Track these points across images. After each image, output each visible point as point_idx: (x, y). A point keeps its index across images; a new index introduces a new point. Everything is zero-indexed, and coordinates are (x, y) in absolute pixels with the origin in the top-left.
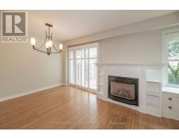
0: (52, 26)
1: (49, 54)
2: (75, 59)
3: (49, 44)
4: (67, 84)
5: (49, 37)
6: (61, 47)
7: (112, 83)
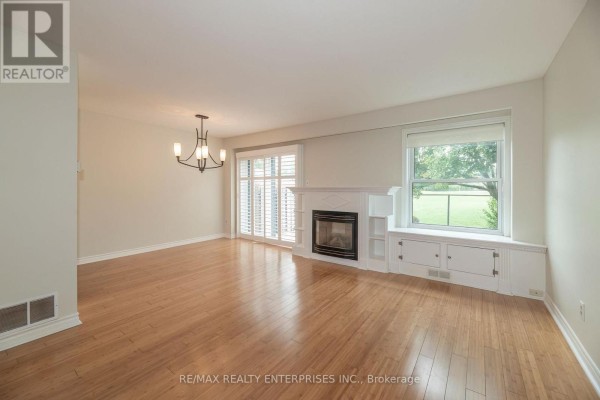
0: (206, 118)
1: (202, 170)
2: (251, 177)
3: (203, 152)
4: (233, 236)
5: (202, 138)
6: (223, 155)
7: (318, 222)
